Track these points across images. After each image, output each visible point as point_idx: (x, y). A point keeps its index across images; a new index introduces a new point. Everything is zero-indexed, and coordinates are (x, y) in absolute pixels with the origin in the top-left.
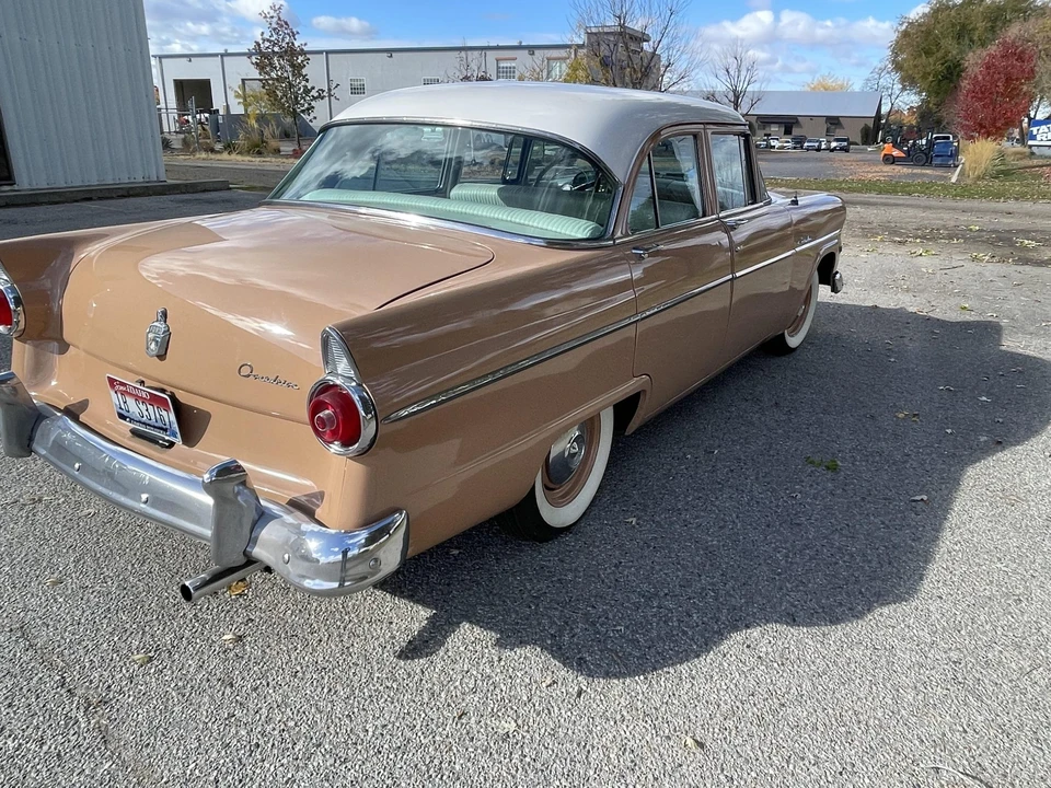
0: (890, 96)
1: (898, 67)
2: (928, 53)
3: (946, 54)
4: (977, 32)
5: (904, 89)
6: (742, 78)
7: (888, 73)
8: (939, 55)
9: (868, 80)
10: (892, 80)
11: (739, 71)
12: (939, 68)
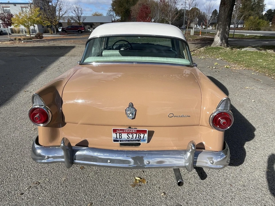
0: (113, 17)
1: (114, 10)
2: (121, 7)
3: (125, 7)
4: (131, 2)
5: (116, 15)
6: (79, 13)
7: (112, 11)
8: (124, 7)
9: (107, 13)
10: (113, 13)
11: (78, 11)
12: (124, 10)
